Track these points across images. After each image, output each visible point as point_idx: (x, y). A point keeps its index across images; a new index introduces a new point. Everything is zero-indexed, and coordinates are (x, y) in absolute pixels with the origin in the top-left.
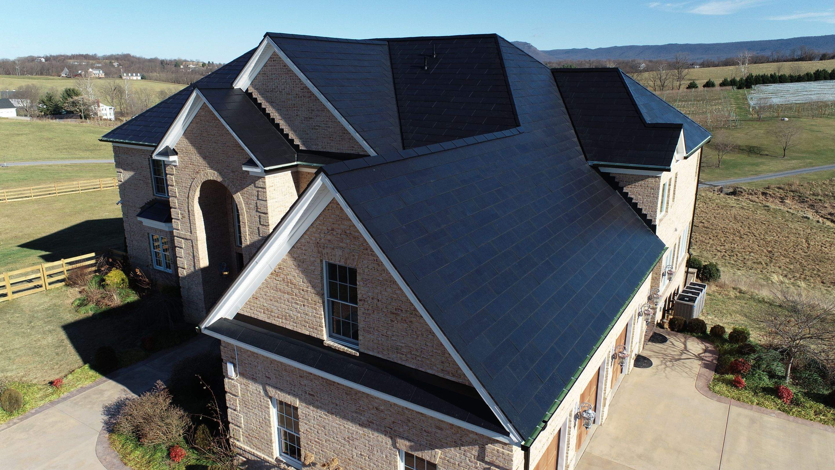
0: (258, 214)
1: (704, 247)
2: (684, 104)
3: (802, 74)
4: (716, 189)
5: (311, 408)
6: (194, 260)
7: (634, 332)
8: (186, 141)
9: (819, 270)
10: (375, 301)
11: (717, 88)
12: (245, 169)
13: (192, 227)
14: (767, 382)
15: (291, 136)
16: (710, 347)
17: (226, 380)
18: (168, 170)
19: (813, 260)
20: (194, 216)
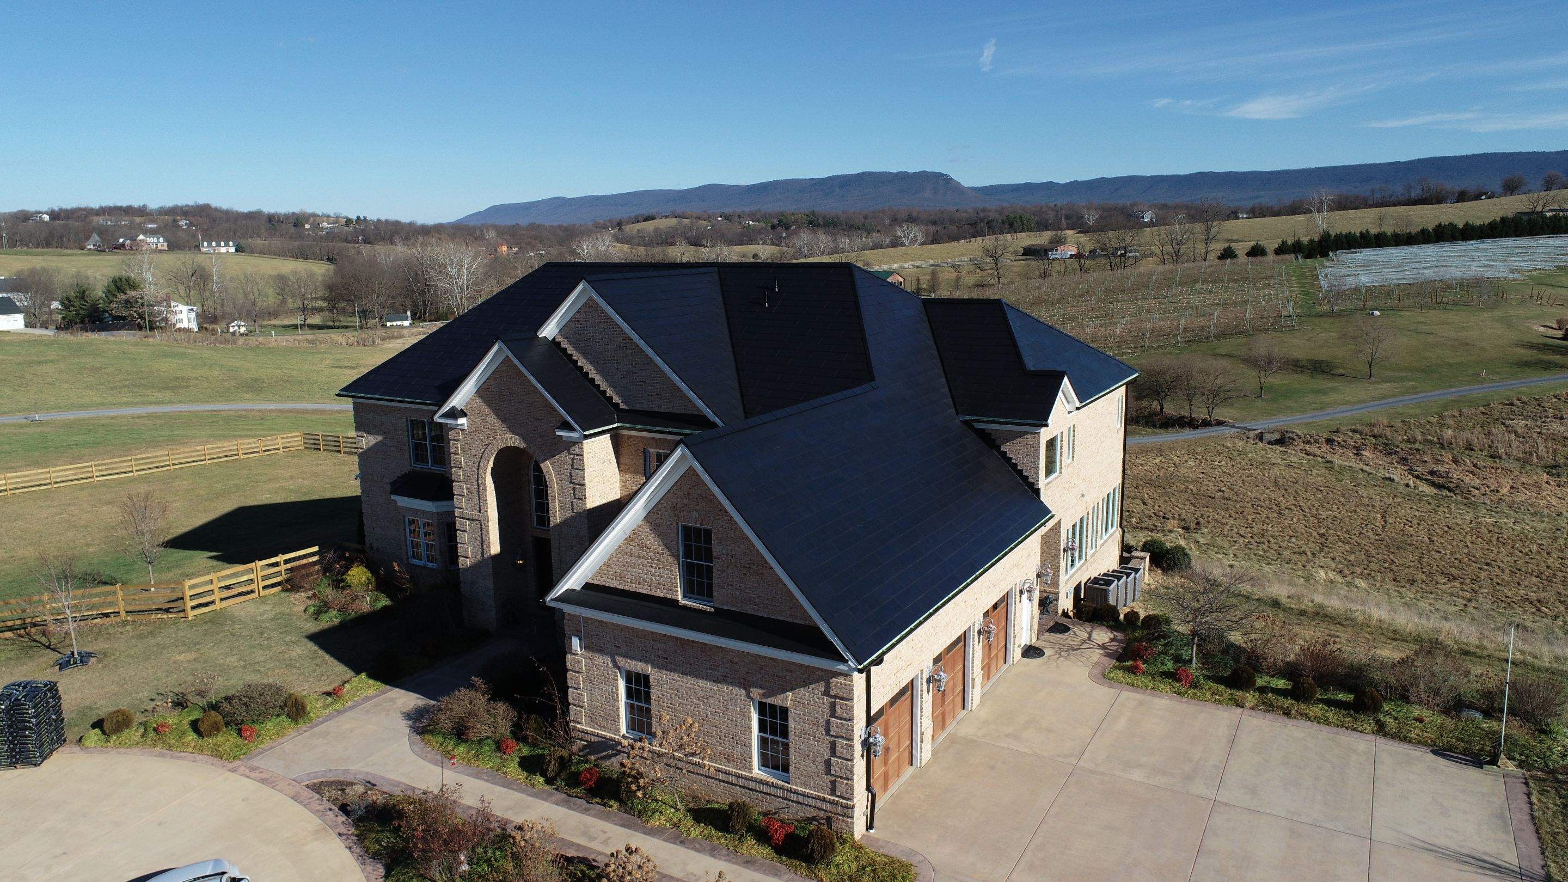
0: (572, 486)
1: (1219, 530)
2: (1211, 289)
3: (1414, 231)
4: (1252, 434)
5: (664, 672)
6: (482, 546)
7: (1015, 613)
8: (479, 401)
9: (1393, 562)
10: (730, 557)
11: (1271, 257)
12: (558, 433)
13: (482, 504)
14: (1170, 666)
15: (609, 393)
16: (1119, 635)
17: (569, 656)
18: (452, 435)
19: (1387, 547)
20: (486, 490)
